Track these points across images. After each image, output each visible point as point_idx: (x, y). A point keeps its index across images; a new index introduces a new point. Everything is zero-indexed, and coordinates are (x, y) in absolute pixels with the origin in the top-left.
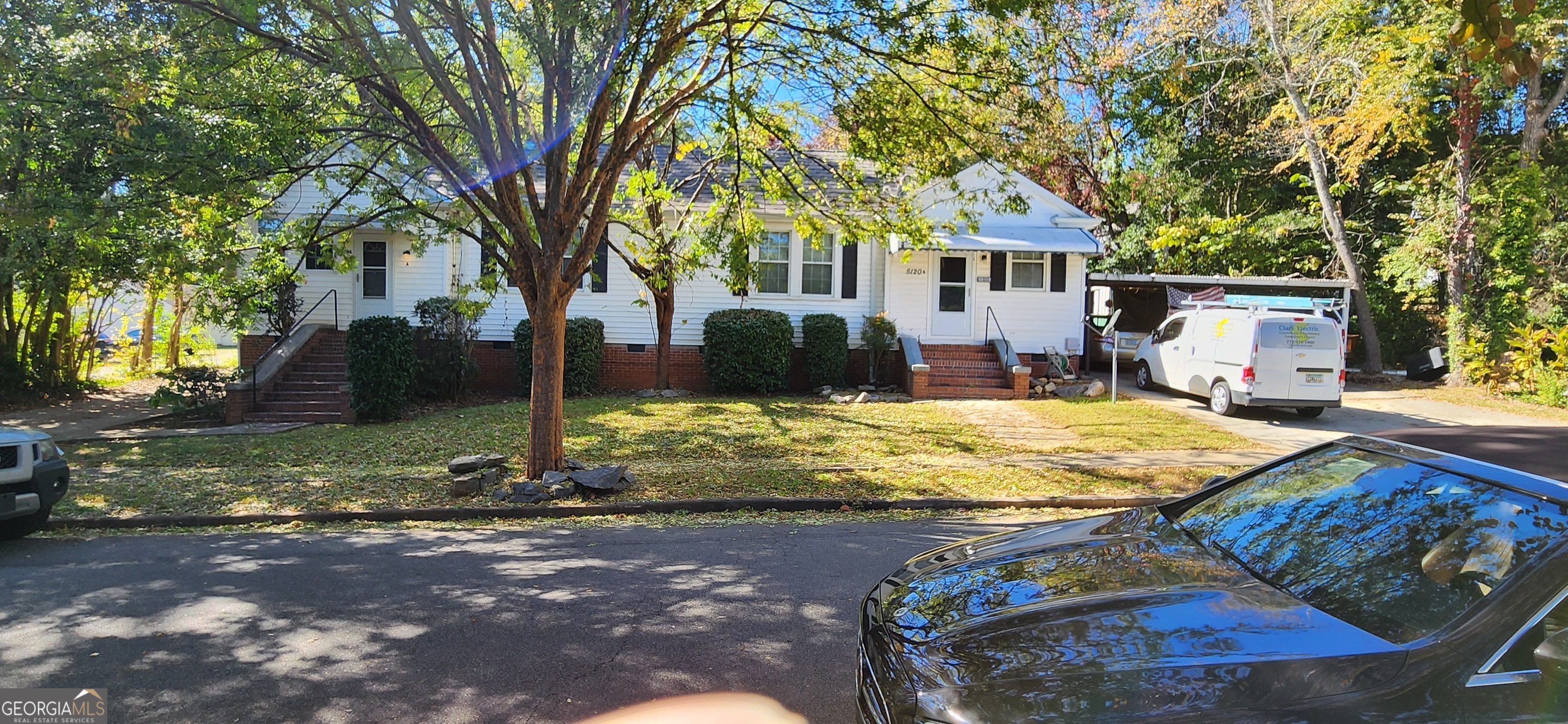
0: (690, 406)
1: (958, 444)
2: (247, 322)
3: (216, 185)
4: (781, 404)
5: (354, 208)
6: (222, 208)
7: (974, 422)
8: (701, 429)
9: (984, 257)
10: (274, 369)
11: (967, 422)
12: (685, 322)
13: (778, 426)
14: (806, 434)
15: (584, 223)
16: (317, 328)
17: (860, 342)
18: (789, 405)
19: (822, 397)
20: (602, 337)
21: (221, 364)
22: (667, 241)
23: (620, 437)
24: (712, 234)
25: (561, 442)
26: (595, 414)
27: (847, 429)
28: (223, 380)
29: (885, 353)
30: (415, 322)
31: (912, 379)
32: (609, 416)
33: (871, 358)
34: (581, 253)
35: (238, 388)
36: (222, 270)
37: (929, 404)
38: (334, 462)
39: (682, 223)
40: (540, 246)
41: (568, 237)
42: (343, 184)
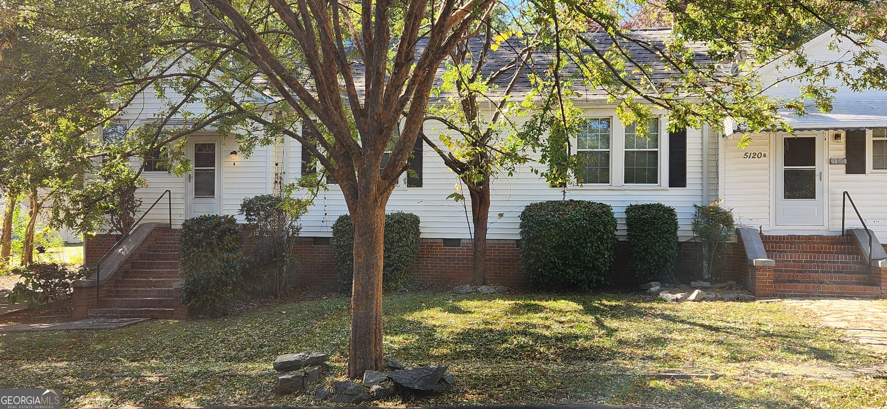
0: (507, 304)
1: (814, 350)
2: (95, 224)
3: (73, 98)
4: (605, 302)
5: (190, 114)
6: (75, 120)
7: (830, 324)
8: (520, 328)
9: (837, 137)
10: (116, 267)
11: (824, 324)
12: (501, 215)
13: (602, 326)
14: (633, 336)
15: (403, 121)
16: (153, 226)
17: (691, 234)
18: (614, 303)
19: (650, 294)
20: (418, 232)
21: (68, 261)
22: (483, 132)
23: (437, 335)
24: (531, 126)
25: (381, 340)
26: (412, 310)
27: (681, 331)
28: (71, 277)
29: (720, 245)
30: (241, 219)
31: (754, 277)
32: (426, 313)
33: (705, 251)
34: (400, 150)
35: (84, 285)
36: (74, 176)
37: (776, 304)
38: (168, 358)
39: (497, 114)
40: (360, 143)
41: (388, 136)
42: (180, 92)
